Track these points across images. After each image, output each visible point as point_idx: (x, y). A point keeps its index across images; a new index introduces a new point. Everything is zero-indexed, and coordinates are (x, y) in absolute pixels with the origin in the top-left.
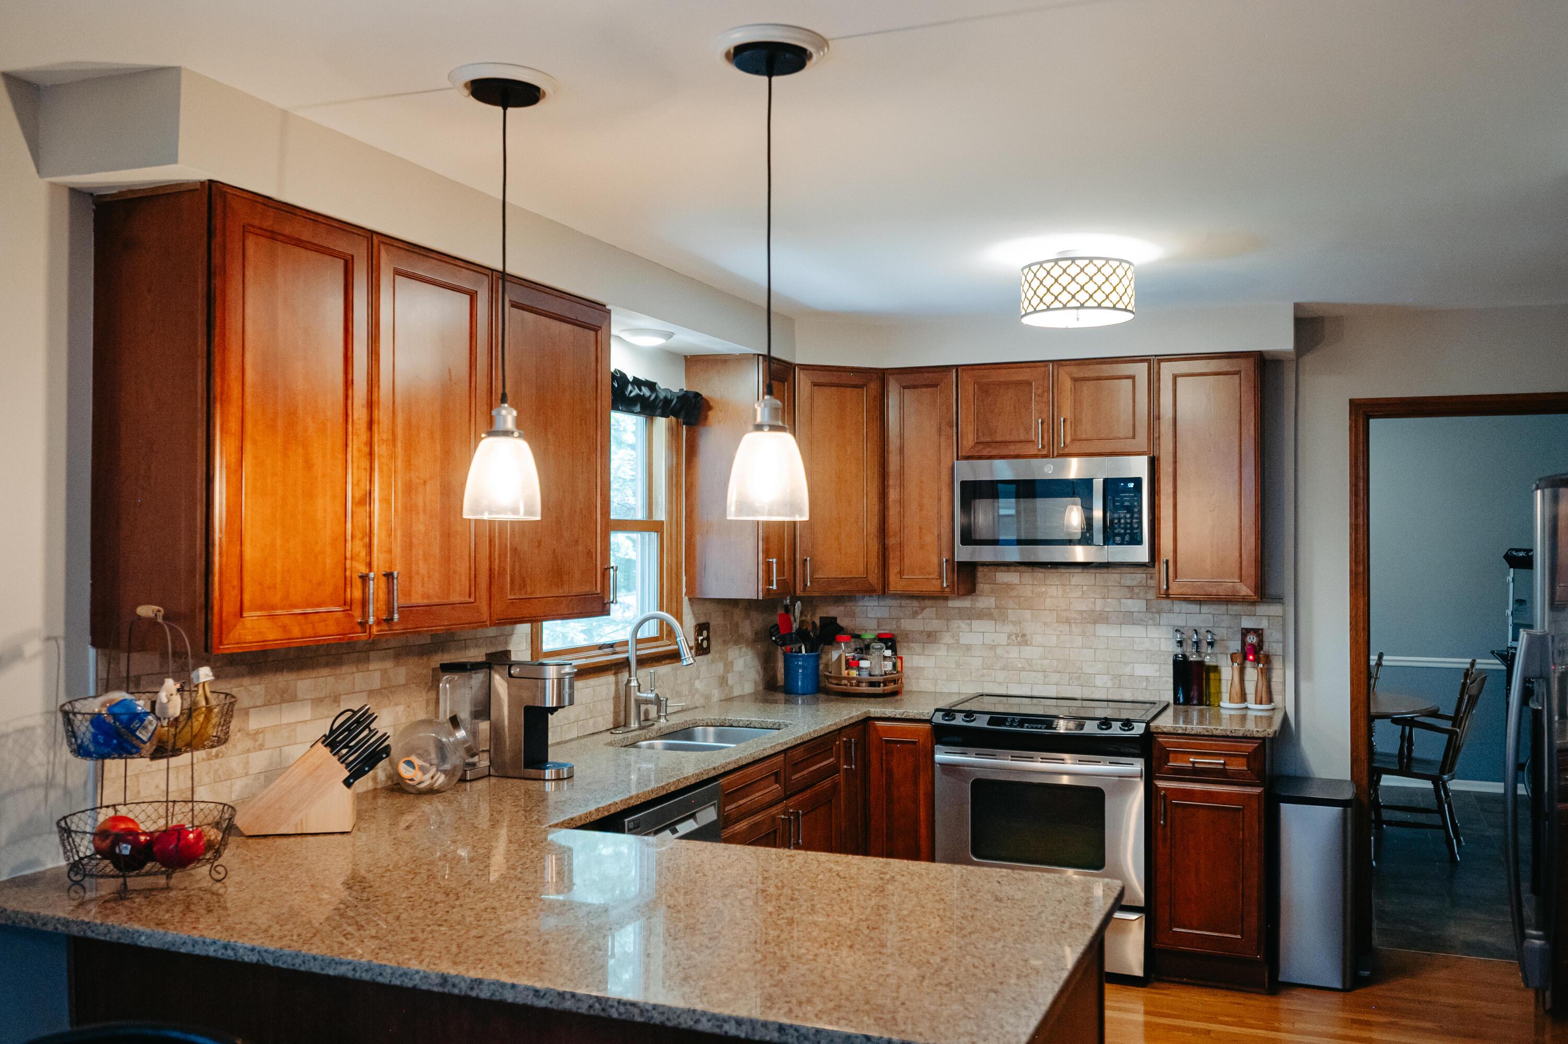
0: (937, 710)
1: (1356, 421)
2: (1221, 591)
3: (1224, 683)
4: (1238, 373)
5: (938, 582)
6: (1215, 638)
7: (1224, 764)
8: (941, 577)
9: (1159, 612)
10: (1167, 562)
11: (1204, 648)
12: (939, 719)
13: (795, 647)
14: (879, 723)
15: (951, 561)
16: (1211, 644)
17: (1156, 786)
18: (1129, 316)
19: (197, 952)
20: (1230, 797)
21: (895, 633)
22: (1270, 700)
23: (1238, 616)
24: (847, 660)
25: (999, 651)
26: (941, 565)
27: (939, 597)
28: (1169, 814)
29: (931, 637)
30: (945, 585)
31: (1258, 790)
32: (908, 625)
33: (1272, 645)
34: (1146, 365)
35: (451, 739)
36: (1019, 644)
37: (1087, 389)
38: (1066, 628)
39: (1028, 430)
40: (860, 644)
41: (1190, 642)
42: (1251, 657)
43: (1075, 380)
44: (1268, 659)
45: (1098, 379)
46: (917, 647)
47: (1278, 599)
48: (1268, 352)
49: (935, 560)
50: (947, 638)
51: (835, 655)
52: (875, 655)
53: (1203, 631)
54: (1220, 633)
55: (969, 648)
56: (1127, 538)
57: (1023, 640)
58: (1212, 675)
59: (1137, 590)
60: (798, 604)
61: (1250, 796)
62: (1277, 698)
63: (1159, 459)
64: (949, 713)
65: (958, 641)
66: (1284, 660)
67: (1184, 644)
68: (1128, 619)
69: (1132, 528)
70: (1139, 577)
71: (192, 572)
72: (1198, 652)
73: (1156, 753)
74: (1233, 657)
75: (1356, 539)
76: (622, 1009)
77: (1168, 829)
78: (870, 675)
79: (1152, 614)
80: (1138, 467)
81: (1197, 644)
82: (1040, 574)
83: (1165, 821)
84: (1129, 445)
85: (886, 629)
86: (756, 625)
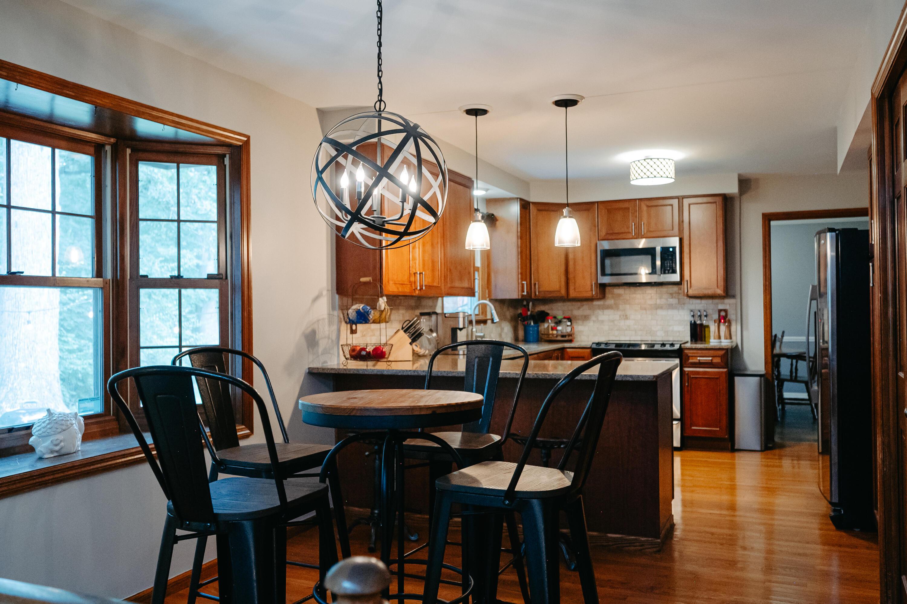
0: (593, 343)
1: (765, 223)
2: (710, 292)
3: (711, 332)
4: (715, 202)
5: (590, 293)
6: (708, 314)
7: (712, 360)
8: (592, 290)
9: (684, 304)
10: (687, 281)
11: (703, 317)
12: (594, 346)
13: (529, 322)
14: (568, 350)
15: (596, 283)
16: (706, 316)
17: (684, 371)
18: (673, 180)
19: (405, 374)
20: (714, 372)
21: (571, 316)
22: (731, 338)
23: (717, 304)
24: (552, 327)
25: (616, 322)
26: (592, 286)
27: (590, 300)
28: (689, 380)
29: (586, 318)
30: (594, 293)
31: (725, 370)
32: (576, 313)
33: (731, 316)
34: (677, 200)
35: (431, 336)
36: (625, 319)
37: (653, 210)
38: (644, 311)
39: (628, 228)
40: (556, 320)
41: (697, 316)
42: (722, 321)
43: (648, 206)
44: (729, 322)
45: (657, 206)
46: (580, 322)
47: (734, 297)
48: (728, 194)
49: (589, 283)
50: (593, 318)
51: (546, 325)
52: (563, 324)
53: (702, 311)
54: (710, 312)
55: (602, 322)
56: (671, 271)
57: (626, 317)
58: (706, 329)
59: (674, 295)
60: (531, 304)
61: (722, 372)
62: (734, 338)
63: (683, 238)
64: (598, 344)
65: (598, 319)
66: (736, 322)
67: (695, 317)
68: (671, 307)
69: (672, 267)
70: (675, 288)
71: (375, 268)
72: (700, 319)
73: (684, 357)
74: (715, 321)
75: (766, 271)
76: (543, 375)
77: (689, 387)
78: (562, 333)
79: (681, 304)
80: (674, 242)
81: (700, 316)
82: (633, 289)
83: (688, 383)
84: (671, 233)
85: (567, 315)
86: (511, 314)
